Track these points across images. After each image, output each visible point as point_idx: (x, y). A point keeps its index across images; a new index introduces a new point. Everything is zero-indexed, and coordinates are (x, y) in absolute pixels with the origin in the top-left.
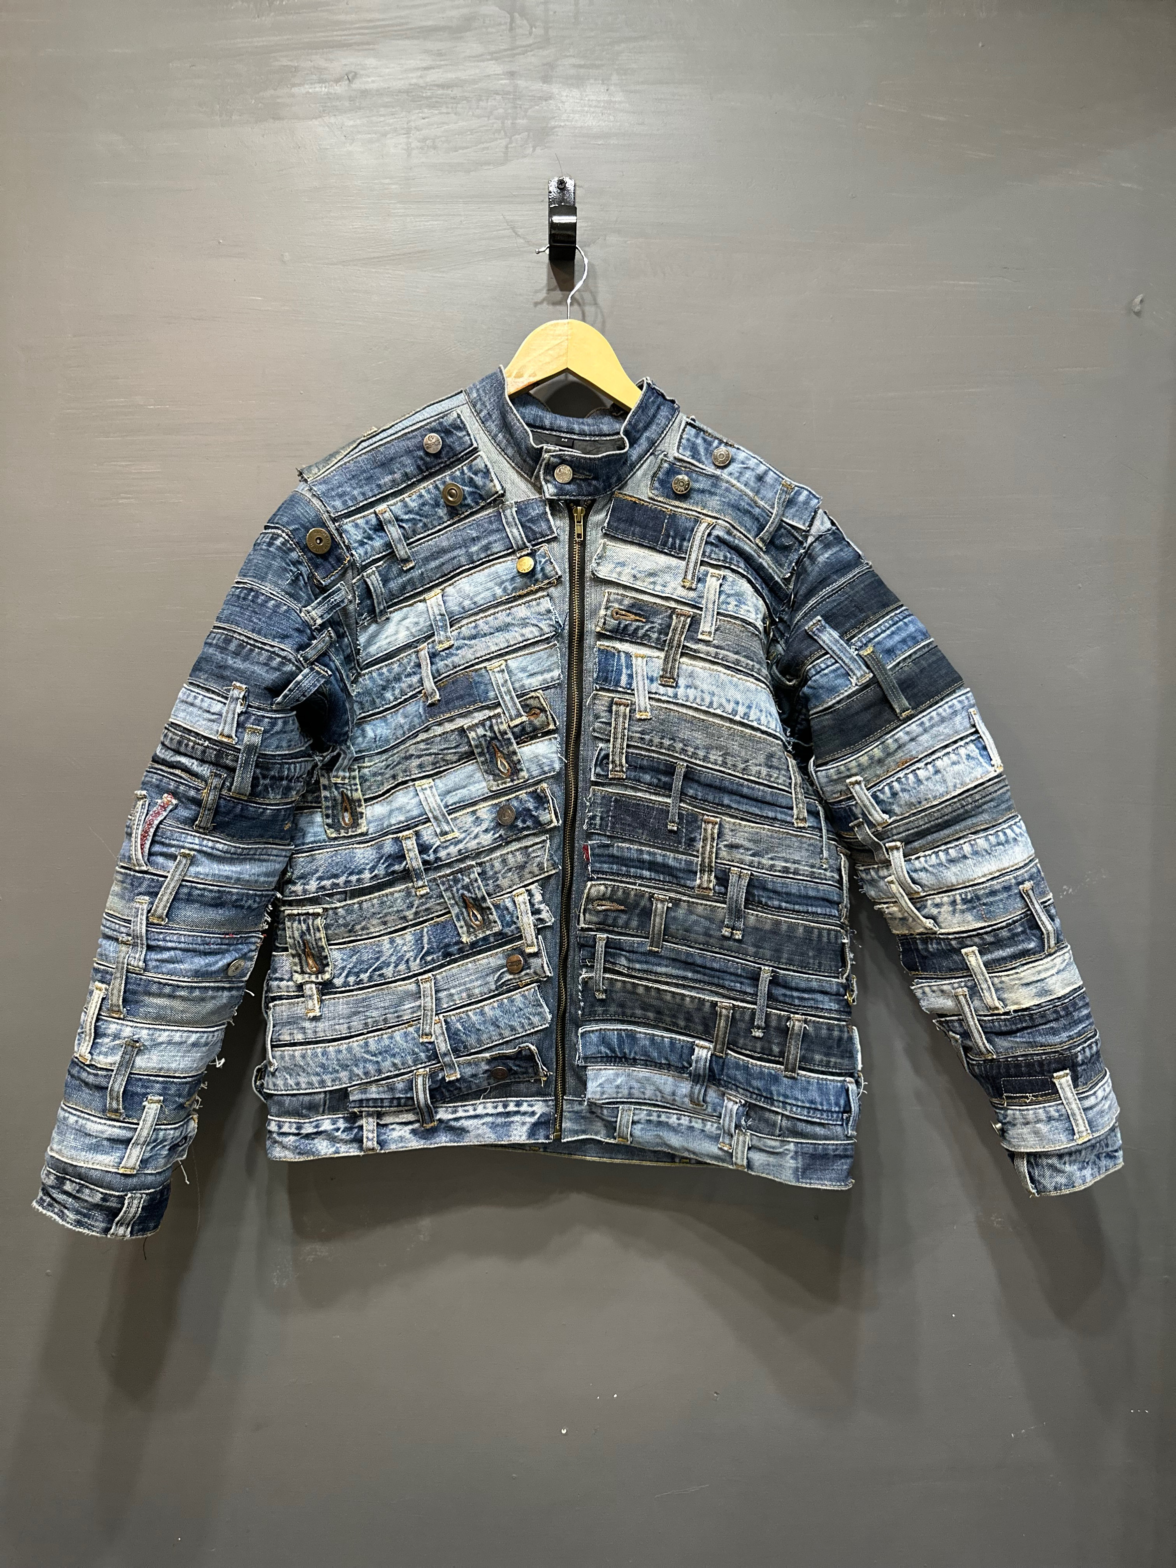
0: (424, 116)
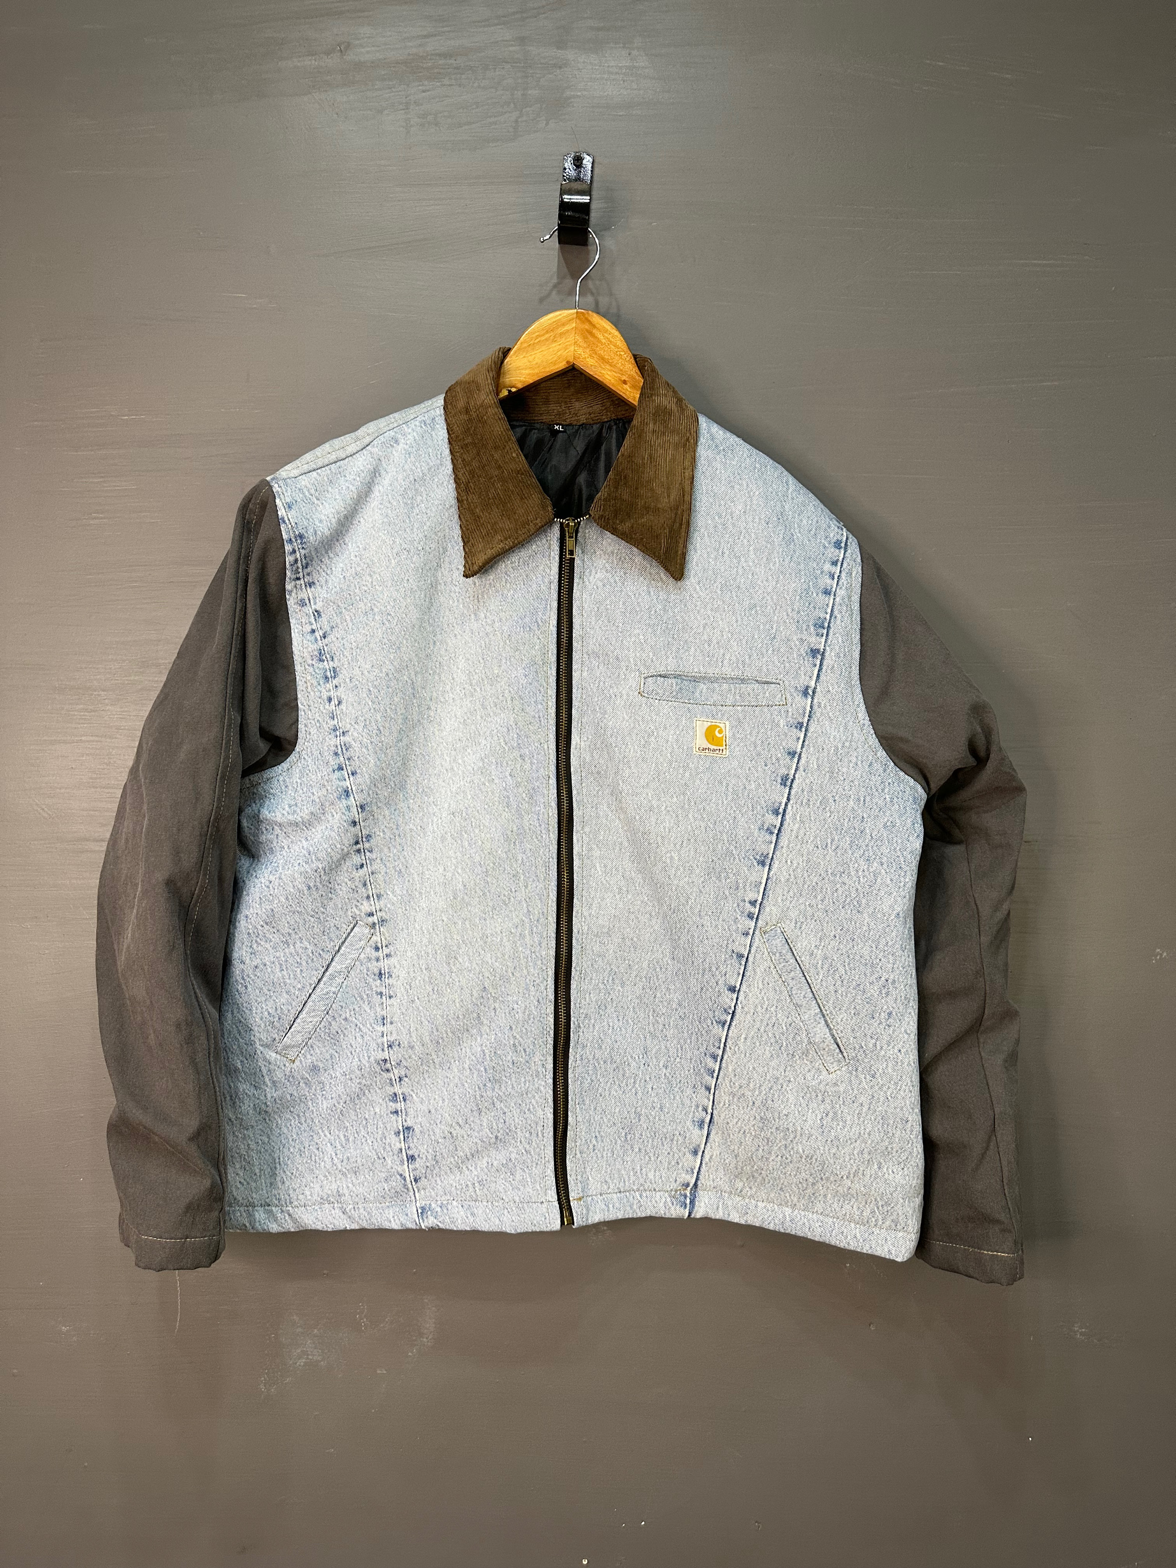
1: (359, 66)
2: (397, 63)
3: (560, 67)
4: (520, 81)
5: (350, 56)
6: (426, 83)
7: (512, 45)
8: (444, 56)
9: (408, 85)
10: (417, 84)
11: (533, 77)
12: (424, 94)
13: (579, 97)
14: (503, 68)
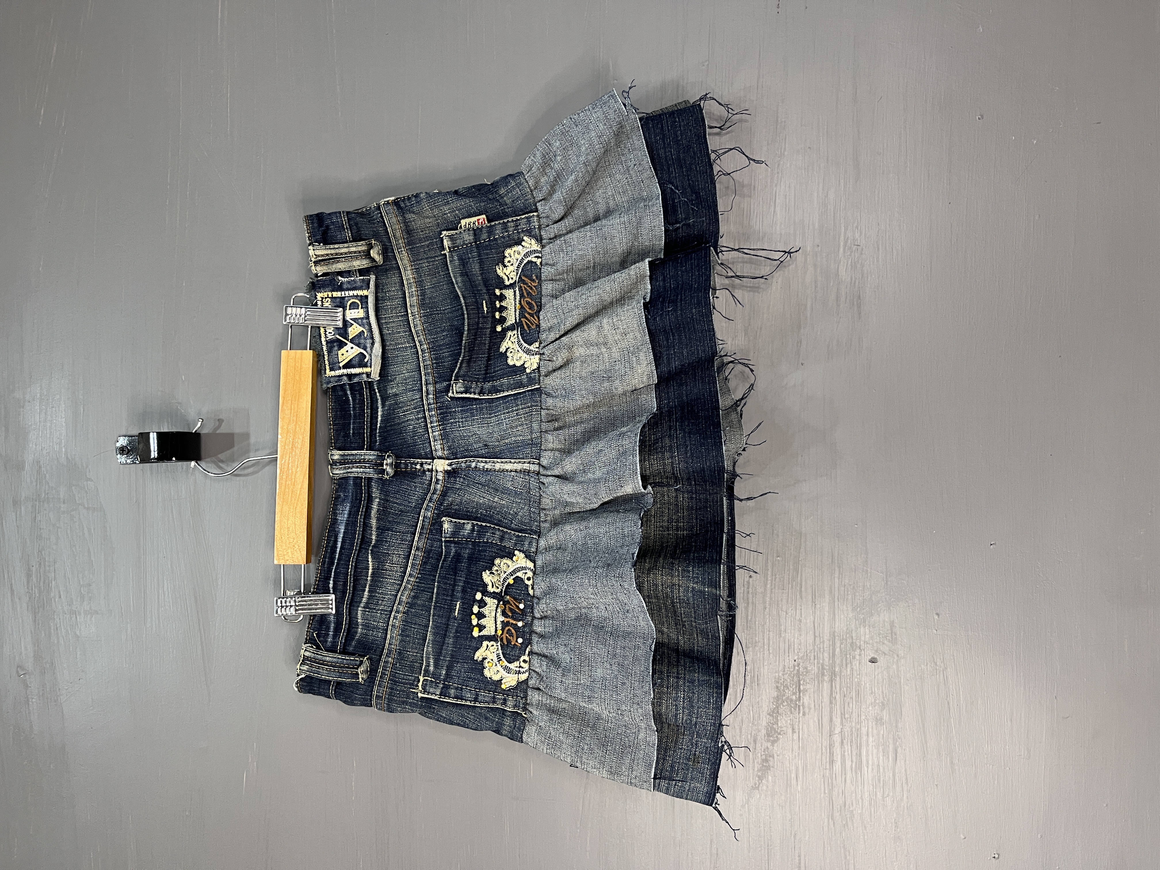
1: (38, 657)
2: (35, 621)
3: (40, 467)
4: (51, 505)
5: (29, 665)
6: (52, 594)
7: (21, 512)
8: (29, 576)
9: (54, 612)
10: (53, 604)
11: (48, 494)
12: (62, 596)
13: (66, 452)
14: (40, 521)
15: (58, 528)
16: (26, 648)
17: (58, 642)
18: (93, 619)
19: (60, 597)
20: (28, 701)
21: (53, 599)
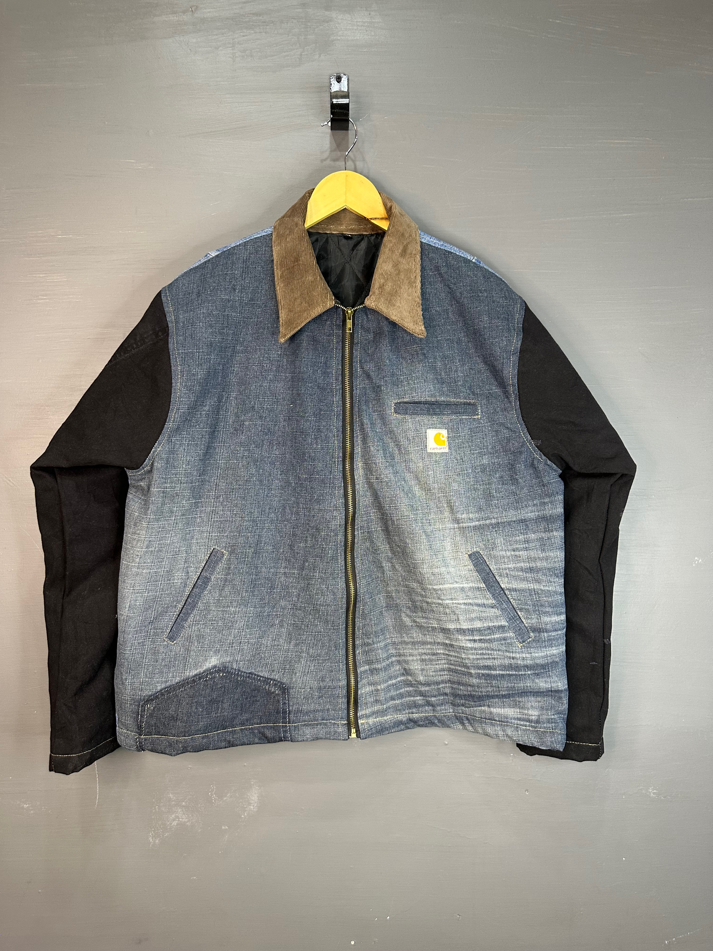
0: (244, 34)
1: (203, 20)
2: (227, 19)
3: (327, 22)
4: (303, 30)
5: (198, 15)
6: (245, 31)
7: (297, 9)
8: (256, 14)
9: (234, 32)
10: (239, 31)
11: (310, 27)
12: (244, 38)
13: (339, 40)
14: (292, 22)
15: (288, 34)
16: (209, 12)
17: (214, 35)
18: (230, 59)
19: (243, 36)
20: (175, 13)
21: (242, 31)
